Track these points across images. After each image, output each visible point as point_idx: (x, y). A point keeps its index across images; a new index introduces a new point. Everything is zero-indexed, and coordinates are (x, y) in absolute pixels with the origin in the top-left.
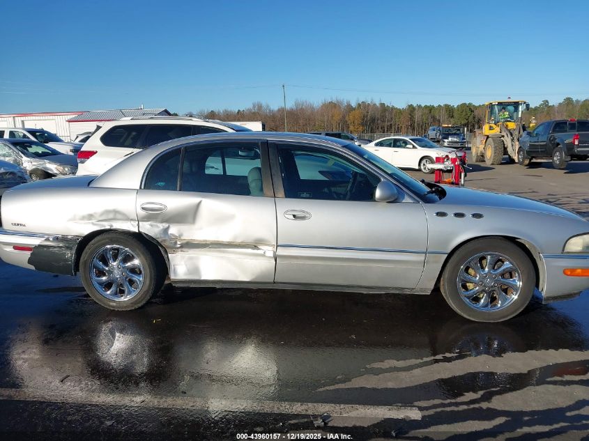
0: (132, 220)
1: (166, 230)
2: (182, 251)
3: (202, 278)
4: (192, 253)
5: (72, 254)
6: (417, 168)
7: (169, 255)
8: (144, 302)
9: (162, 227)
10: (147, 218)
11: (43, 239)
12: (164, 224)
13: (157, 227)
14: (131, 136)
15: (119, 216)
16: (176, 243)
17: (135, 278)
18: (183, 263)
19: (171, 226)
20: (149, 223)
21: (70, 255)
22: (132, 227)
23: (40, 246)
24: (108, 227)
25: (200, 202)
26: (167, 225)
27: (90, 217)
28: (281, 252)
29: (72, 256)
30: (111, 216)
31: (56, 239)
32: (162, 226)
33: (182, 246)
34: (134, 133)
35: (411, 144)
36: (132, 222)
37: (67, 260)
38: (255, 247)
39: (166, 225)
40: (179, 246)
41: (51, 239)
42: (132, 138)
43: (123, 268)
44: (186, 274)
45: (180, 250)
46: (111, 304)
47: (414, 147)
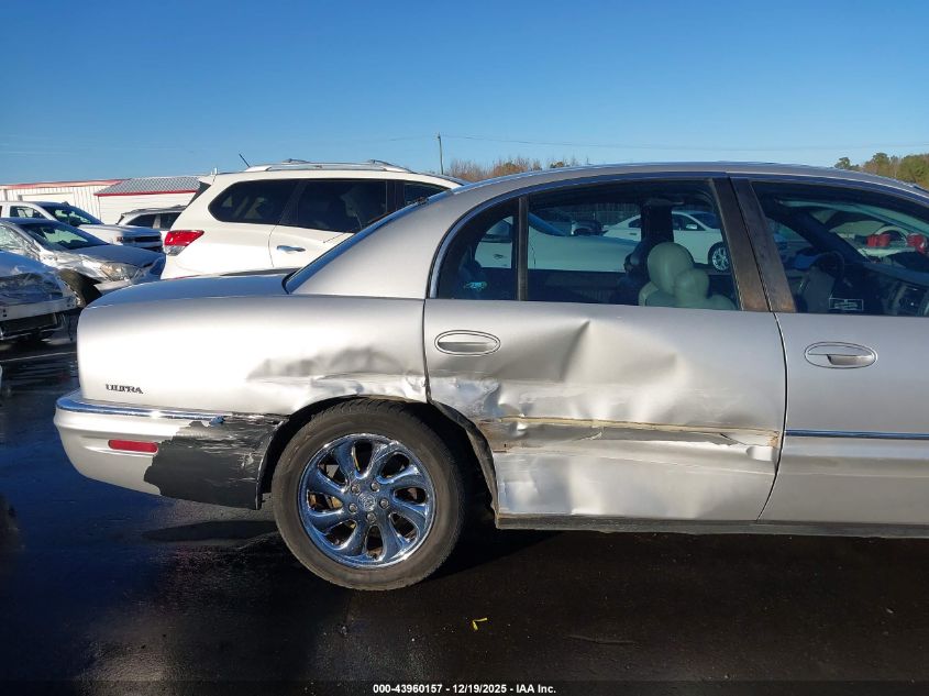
0: (411, 373)
1: (493, 397)
2: (523, 445)
3: (575, 512)
4: (549, 450)
5: (257, 459)
6: (706, 263)
7: (494, 455)
8: (431, 570)
9: (483, 390)
10: (449, 369)
11: (187, 423)
12: (488, 383)
13: (473, 388)
14: (255, 206)
15: (379, 364)
16: (514, 426)
17: (411, 511)
18: (527, 473)
19: (504, 385)
20: (454, 379)
21: (253, 459)
22: (409, 389)
23: (177, 439)
24: (352, 392)
25: (585, 326)
26: (495, 385)
27: (305, 367)
28: (793, 447)
29: (256, 463)
30: (360, 363)
31: (221, 422)
32: (484, 386)
33: (527, 434)
34: (261, 200)
35: (695, 223)
36: (412, 379)
37: (244, 473)
38: (724, 438)
39: (492, 385)
40: (519, 434)
41: (206, 424)
42: (258, 209)
43: (383, 487)
44: (533, 501)
45: (520, 442)
46: (350, 576)
47: (700, 228)
